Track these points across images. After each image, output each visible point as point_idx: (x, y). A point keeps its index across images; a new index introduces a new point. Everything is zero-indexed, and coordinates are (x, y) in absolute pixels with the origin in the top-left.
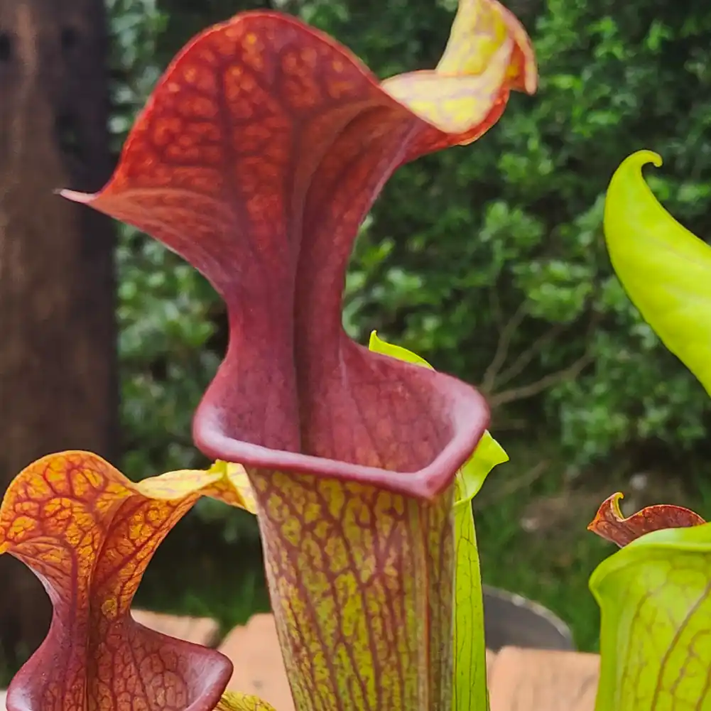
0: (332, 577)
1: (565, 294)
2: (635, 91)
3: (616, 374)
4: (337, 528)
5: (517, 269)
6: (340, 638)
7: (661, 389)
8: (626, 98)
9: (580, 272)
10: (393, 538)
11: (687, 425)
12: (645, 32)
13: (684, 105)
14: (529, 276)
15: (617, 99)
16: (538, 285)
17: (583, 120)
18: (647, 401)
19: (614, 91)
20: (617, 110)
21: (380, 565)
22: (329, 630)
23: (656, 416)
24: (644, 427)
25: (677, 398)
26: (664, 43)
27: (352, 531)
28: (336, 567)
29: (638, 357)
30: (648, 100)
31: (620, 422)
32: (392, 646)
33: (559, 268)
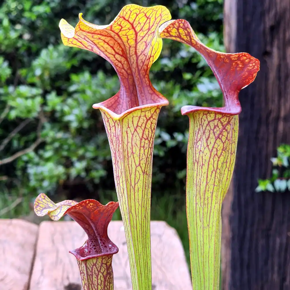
1: (29, 103)
3: (57, 145)
7: (81, 152)
9: (35, 91)
11: (96, 170)
14: (7, 94)
16: (14, 99)
18: (74, 159)
20: (48, 3)
23: (79, 166)
24: (73, 172)
25: (89, 155)
29: (67, 135)
31: (61, 170)
33: (24, 89)
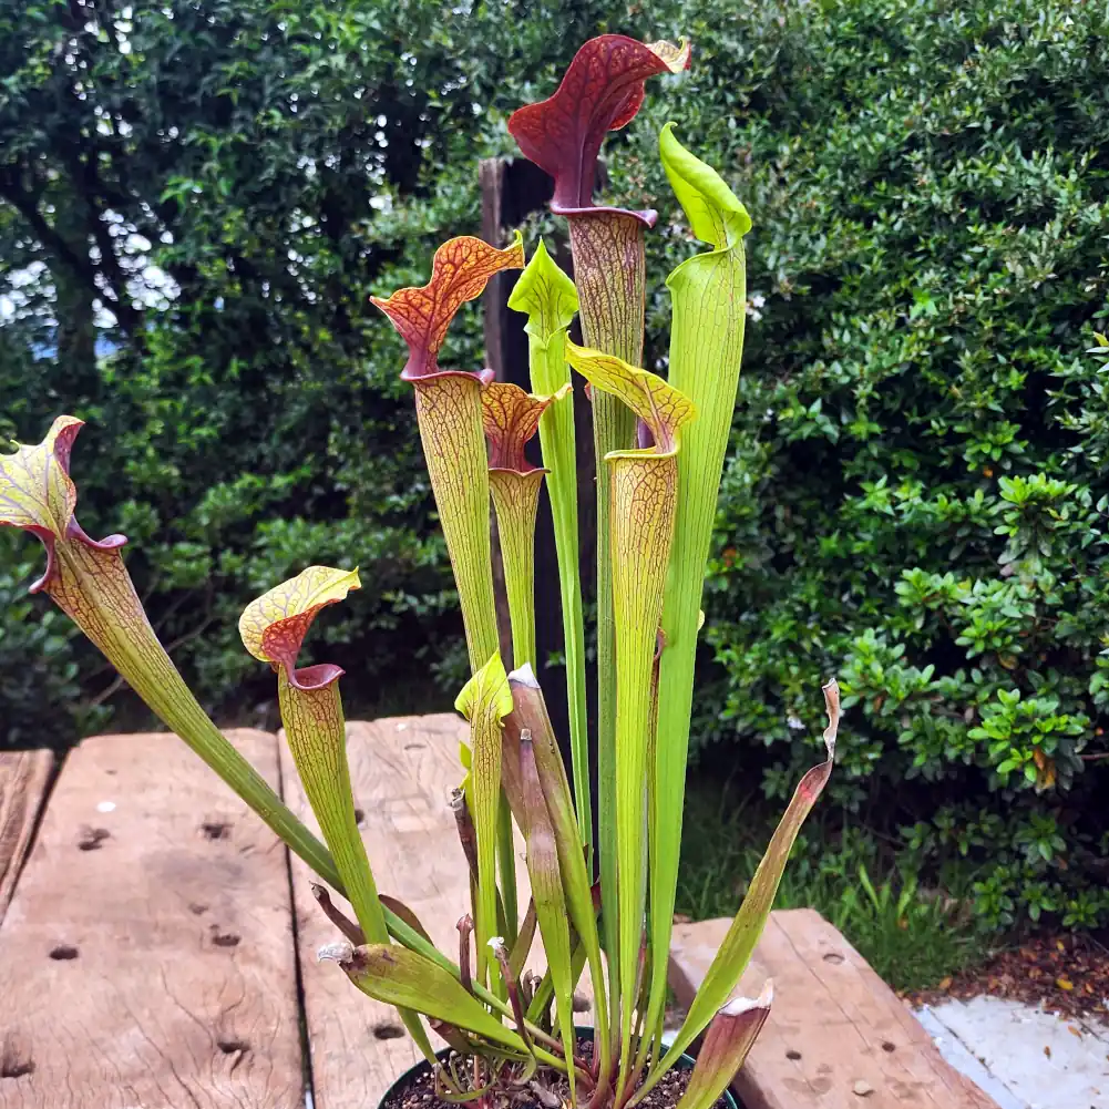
0: (611, 263)
1: (193, 566)
2: (226, 408)
4: (615, 243)
5: (149, 551)
6: (613, 289)
8: (219, 414)
9: (200, 549)
10: (632, 248)
12: (225, 365)
13: (262, 416)
14: (158, 556)
15: (213, 415)
16: (169, 561)
17: (188, 434)
19: (209, 409)
20: (213, 423)
21: (628, 259)
22: (609, 286)
26: (242, 371)
27: (619, 244)
28: (613, 259)
30: (235, 416)
32: (630, 293)
